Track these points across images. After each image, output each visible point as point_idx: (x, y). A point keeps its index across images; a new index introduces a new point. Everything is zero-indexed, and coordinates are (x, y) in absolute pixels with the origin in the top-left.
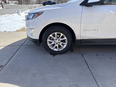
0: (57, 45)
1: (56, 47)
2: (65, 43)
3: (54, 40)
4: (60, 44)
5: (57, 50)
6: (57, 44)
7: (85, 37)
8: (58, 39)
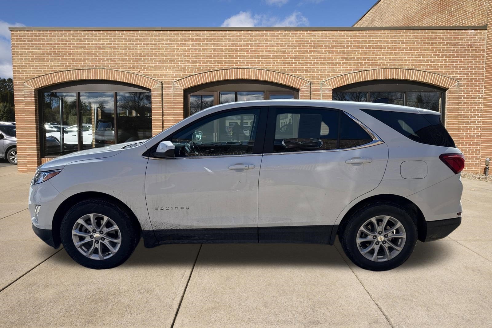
0: (98, 246)
1: (96, 251)
2: (115, 241)
3: (89, 232)
4: (106, 242)
5: (98, 259)
6: (97, 241)
7: (162, 224)
8: (98, 230)
